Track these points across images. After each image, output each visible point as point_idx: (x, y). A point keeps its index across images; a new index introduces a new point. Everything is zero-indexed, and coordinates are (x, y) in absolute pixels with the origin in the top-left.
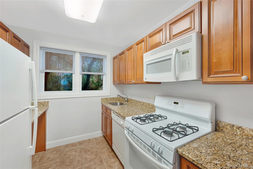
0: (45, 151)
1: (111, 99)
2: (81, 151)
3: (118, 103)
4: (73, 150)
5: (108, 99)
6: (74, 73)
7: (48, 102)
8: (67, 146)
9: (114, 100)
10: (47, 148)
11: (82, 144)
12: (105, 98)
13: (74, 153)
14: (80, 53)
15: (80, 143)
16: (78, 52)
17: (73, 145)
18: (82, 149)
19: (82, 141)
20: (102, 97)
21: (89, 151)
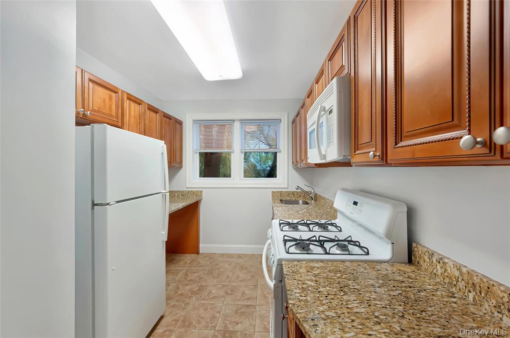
0: (198, 254)
1: (289, 193)
2: (236, 266)
3: (301, 201)
4: (226, 262)
5: (283, 193)
6: (233, 152)
7: (201, 191)
8: (223, 255)
9: (294, 196)
10: (201, 251)
11: (241, 258)
12: (278, 192)
13: (227, 265)
14: (241, 121)
15: (240, 256)
16: (237, 120)
17: (230, 256)
18: (239, 264)
19: (242, 254)
20: (274, 190)
21: (246, 269)
